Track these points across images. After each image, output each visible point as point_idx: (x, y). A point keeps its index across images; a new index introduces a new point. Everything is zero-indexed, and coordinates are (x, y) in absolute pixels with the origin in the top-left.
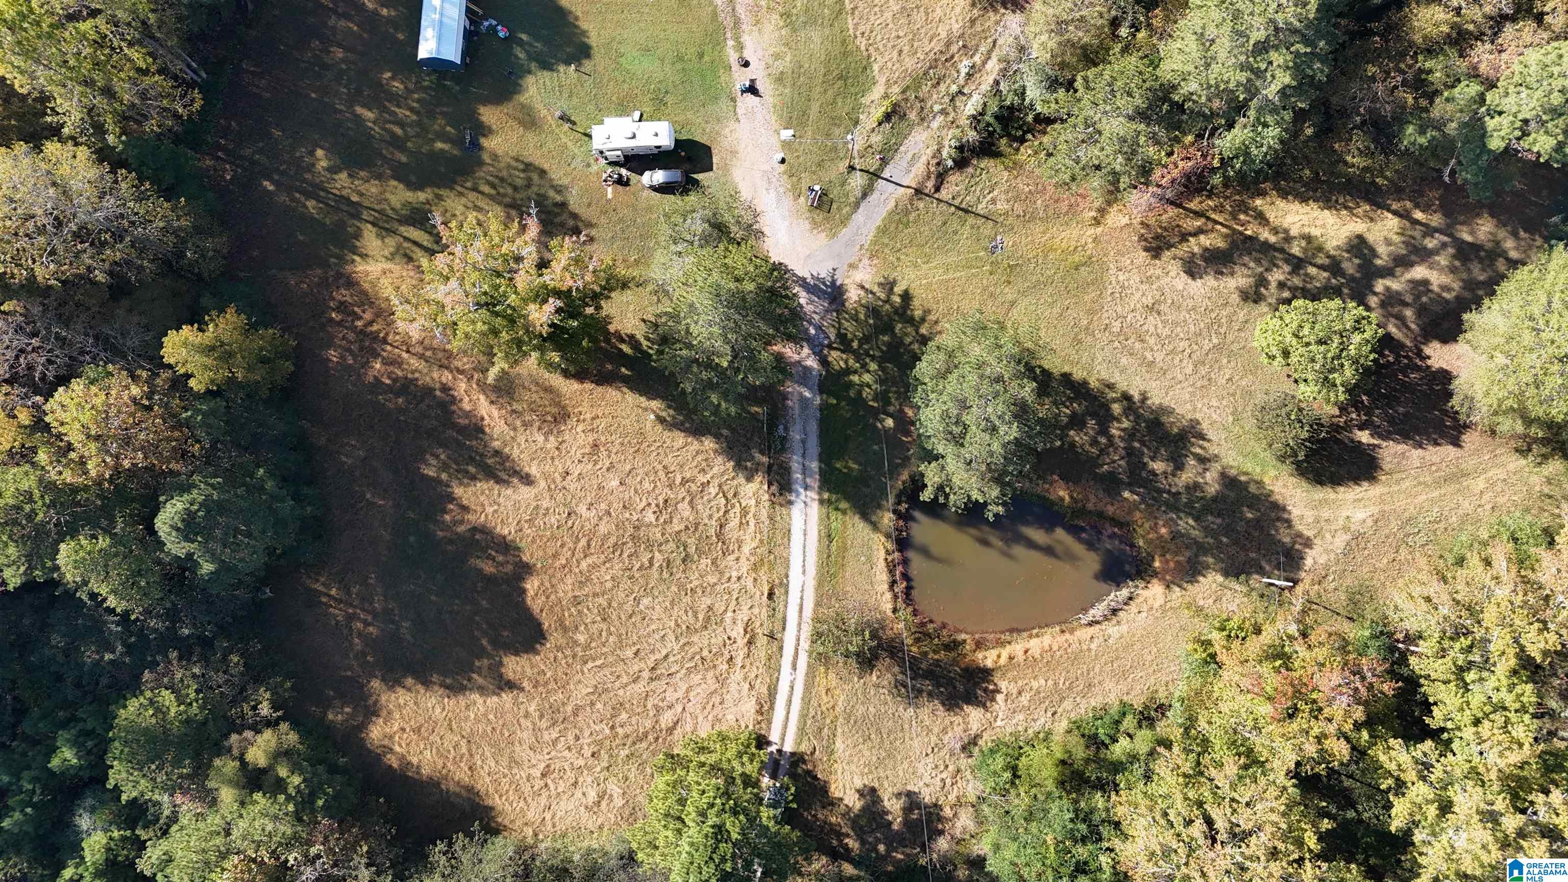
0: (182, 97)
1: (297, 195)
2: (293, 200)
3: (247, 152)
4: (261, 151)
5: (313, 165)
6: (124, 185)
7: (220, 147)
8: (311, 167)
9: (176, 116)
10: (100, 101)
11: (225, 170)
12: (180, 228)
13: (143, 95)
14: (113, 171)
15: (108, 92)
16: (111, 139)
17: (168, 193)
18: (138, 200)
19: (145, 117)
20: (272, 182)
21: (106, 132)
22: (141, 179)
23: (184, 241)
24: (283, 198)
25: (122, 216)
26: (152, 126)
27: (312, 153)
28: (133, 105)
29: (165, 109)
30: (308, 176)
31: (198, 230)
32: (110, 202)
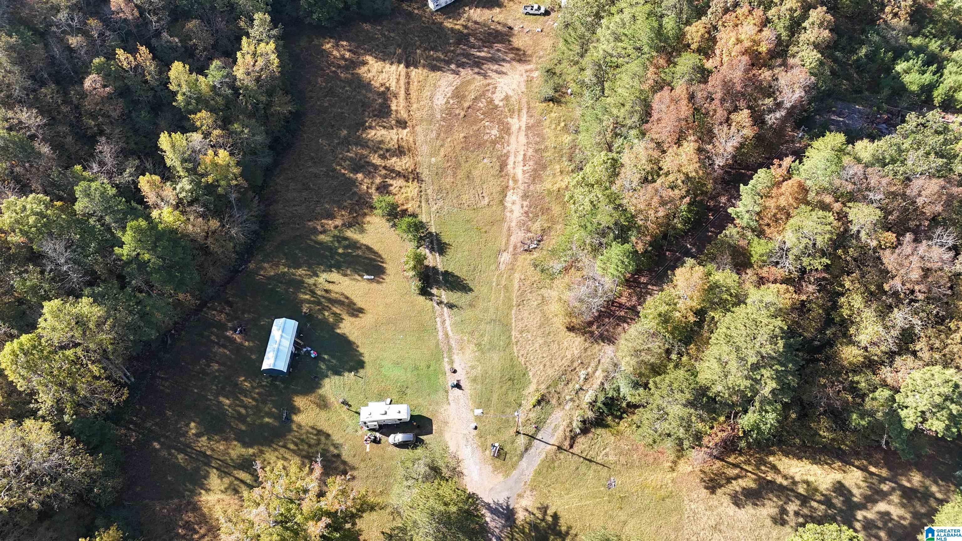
0: (116, 392)
1: (173, 451)
2: (170, 454)
3: (148, 425)
4: (156, 424)
5: (187, 432)
6: (66, 446)
7: (132, 422)
8: (185, 434)
9: (110, 403)
10: (66, 395)
11: (131, 436)
12: (95, 473)
13: (93, 392)
14: (62, 438)
15: (73, 390)
16: (66, 418)
17: (92, 451)
18: (73, 455)
19: (91, 404)
20: (159, 442)
21: (64, 413)
22: (78, 442)
23: (95, 481)
24: (164, 453)
25: (60, 465)
26: (93, 410)
27: (187, 425)
28: (85, 397)
29: (104, 400)
30: (182, 439)
31: (106, 474)
32: (55, 456)
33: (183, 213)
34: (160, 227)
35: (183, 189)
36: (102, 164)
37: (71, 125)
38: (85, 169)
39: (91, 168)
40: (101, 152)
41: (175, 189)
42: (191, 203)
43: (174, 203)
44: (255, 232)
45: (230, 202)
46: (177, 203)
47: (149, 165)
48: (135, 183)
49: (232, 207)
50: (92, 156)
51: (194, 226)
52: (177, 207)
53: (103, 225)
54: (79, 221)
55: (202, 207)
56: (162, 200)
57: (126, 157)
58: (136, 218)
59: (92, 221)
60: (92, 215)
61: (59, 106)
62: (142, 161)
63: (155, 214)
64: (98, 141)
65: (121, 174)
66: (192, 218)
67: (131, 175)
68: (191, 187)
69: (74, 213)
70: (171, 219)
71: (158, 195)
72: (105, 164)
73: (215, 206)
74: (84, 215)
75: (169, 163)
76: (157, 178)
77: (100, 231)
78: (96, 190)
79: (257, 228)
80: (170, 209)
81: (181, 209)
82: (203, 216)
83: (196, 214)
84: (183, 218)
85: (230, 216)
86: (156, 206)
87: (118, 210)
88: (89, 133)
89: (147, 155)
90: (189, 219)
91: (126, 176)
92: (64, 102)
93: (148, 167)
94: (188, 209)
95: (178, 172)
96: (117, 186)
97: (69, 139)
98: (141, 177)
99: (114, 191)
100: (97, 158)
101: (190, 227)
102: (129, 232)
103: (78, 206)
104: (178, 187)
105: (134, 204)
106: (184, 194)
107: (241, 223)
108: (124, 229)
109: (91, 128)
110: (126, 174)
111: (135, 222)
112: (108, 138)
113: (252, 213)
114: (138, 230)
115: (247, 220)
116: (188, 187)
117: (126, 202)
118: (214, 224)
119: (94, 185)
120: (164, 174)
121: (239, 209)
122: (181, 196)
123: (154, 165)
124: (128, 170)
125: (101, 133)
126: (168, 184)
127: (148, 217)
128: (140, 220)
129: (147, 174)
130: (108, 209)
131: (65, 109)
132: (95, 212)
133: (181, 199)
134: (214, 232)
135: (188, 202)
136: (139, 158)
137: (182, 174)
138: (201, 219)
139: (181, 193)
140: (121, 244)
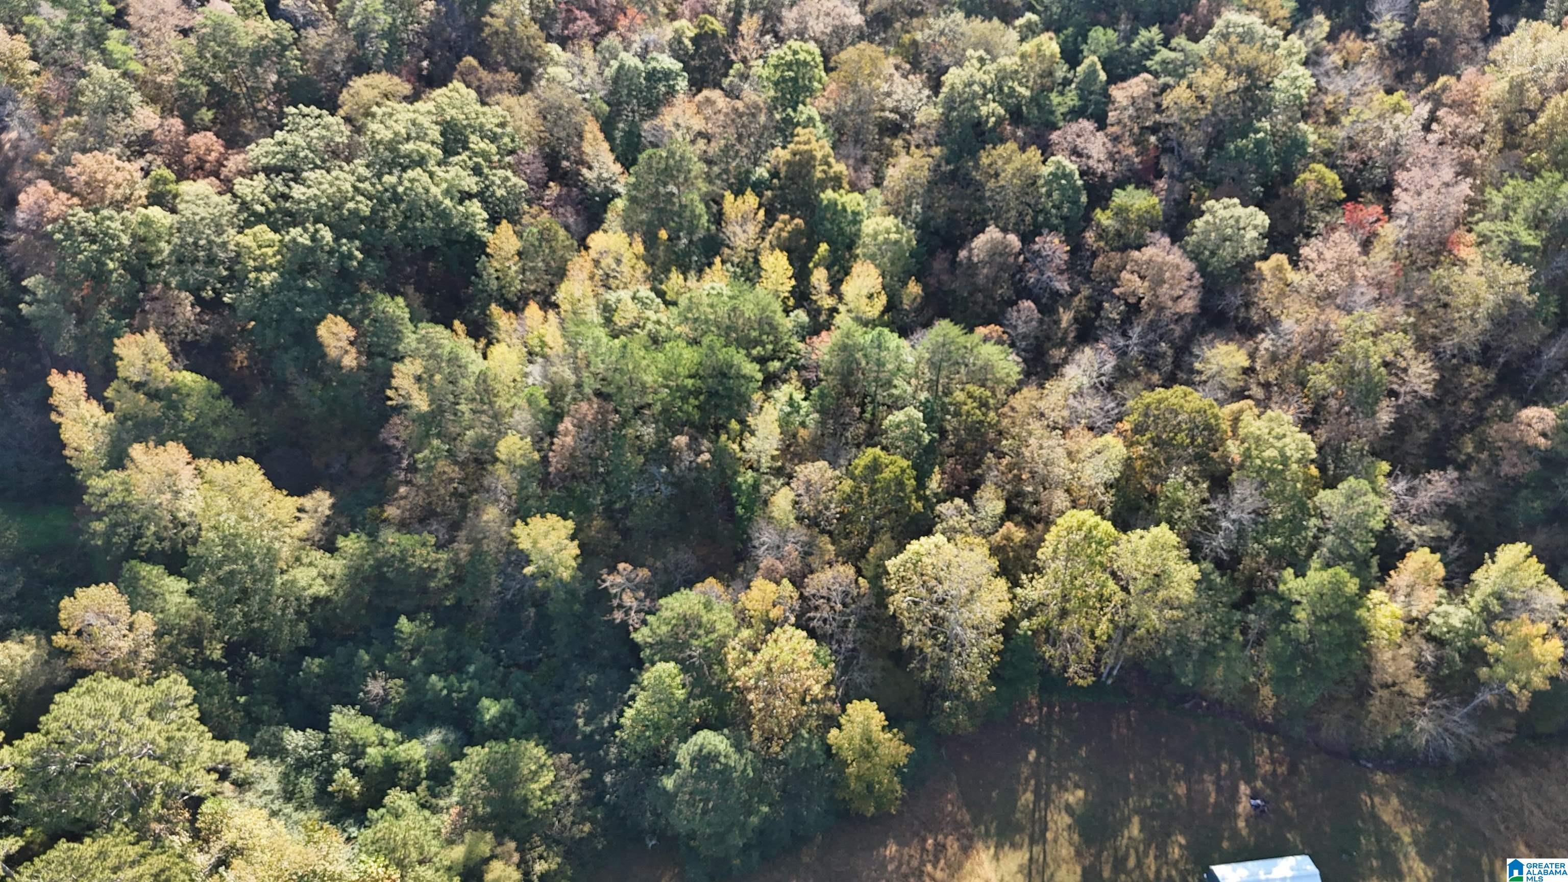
0: (1084, 669)
1: (1033, 782)
2: (1027, 780)
6: (989, 641)
9: (1065, 668)
10: (1054, 608)
12: (968, 692)
13: (1071, 640)
14: (998, 631)
15: (1064, 614)
16: (1025, 623)
17: (995, 676)
18: (981, 655)
19: (1054, 645)
21: (1029, 619)
22: (999, 653)
23: (957, 697)
25: (963, 646)
26: (1048, 651)
27: (1077, 786)
28: (1060, 634)
29: (1067, 659)
31: (971, 706)
32: (972, 634)
40: (1429, 481)
41: (1439, 604)
48: (1410, 547)
52: (1411, 621)
58: (1354, 574)
60: (1323, 517)
62: (1453, 539)
64: (1444, 470)
67: (1420, 536)
80: (1400, 612)
81: (1410, 627)
85: (1445, 707)
88: (1451, 453)
93: (1450, 552)
97: (1423, 435)
98: (1427, 550)
108: (1328, 565)
111: (1347, 575)
112: (1459, 479)
117: (1372, 550)
120: (1452, 578)
121: (1469, 716)
122: (1432, 618)
123: (1458, 559)
130: (1344, 534)
132: (1330, 518)
136: (1456, 533)
139: (1438, 615)
140: (1300, 573)
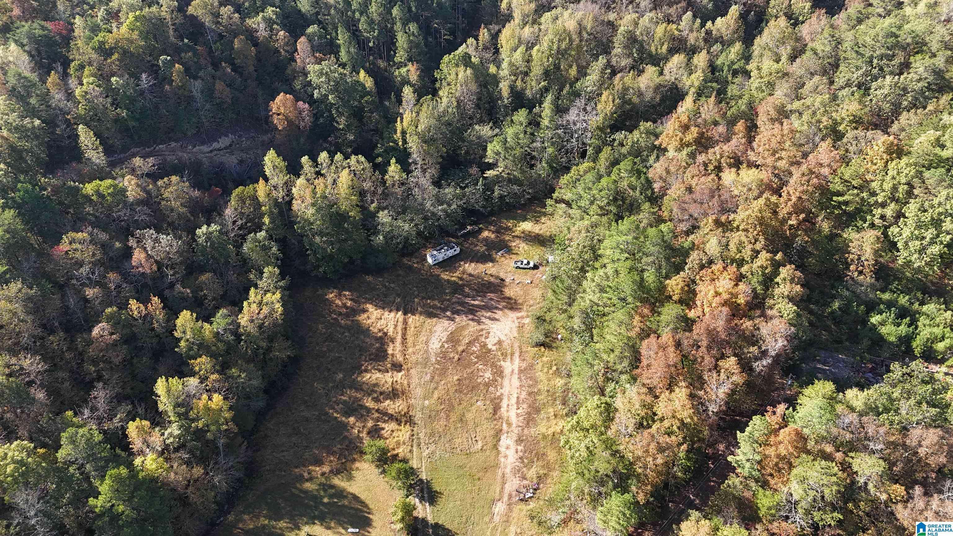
33: (167, 460)
34: (141, 475)
35: (171, 435)
36: (94, 409)
37: (71, 371)
38: (76, 414)
39: (83, 414)
42: (176, 450)
43: (160, 449)
44: (239, 480)
45: (217, 448)
46: (163, 450)
47: (140, 411)
49: (218, 454)
50: (85, 401)
51: (176, 474)
53: (81, 474)
54: (58, 470)
55: (188, 453)
56: (148, 446)
57: (119, 402)
59: (71, 470)
61: (63, 352)
63: (138, 461)
65: (112, 419)
66: (175, 465)
68: (180, 432)
69: (56, 461)
70: (154, 466)
71: (145, 441)
72: (97, 410)
73: (202, 452)
74: (65, 463)
75: (161, 407)
76: (146, 423)
77: (78, 479)
78: (82, 436)
79: (242, 475)
82: (188, 463)
83: (180, 461)
84: (166, 466)
86: (141, 453)
87: (101, 458)
89: (141, 400)
90: (172, 467)
91: (116, 422)
92: (69, 349)
94: (173, 456)
95: (169, 417)
96: (105, 432)
99: (101, 437)
100: (90, 404)
101: (172, 475)
102: (108, 481)
103: (61, 454)
104: (166, 433)
105: (118, 451)
106: (171, 440)
107: (226, 471)
109: (91, 374)
110: (116, 420)
113: (239, 460)
114: (118, 479)
115: (232, 466)
116: (177, 432)
118: (198, 471)
119: (81, 431)
124: (118, 416)
125: (100, 378)
126: (157, 429)
127: (130, 465)
128: (122, 467)
129: (138, 419)
131: (68, 355)
133: (168, 445)
134: (196, 481)
135: (174, 448)
137: (172, 418)
138: (185, 466)
